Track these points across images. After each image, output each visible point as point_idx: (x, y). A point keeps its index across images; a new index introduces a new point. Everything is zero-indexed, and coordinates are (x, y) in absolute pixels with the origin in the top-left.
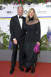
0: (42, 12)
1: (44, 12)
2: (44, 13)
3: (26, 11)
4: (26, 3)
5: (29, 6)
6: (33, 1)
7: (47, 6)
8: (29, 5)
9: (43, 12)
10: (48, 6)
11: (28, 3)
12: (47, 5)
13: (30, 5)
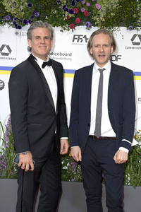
0: (60, 54)
1: (66, 55)
2: (65, 59)
3: (8, 47)
4: (8, 22)
5: (17, 33)
6: (32, 17)
7: (74, 38)
8: (18, 30)
9: (62, 57)
10: (79, 39)
11: (15, 23)
12: (75, 36)
13: (20, 28)
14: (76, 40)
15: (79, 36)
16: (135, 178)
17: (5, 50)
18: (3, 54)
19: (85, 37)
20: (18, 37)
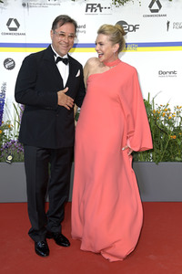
14: (89, 10)
15: (92, 5)
16: (158, 154)
17: (13, 25)
18: (11, 29)
19: (99, 5)
20: (26, 9)
